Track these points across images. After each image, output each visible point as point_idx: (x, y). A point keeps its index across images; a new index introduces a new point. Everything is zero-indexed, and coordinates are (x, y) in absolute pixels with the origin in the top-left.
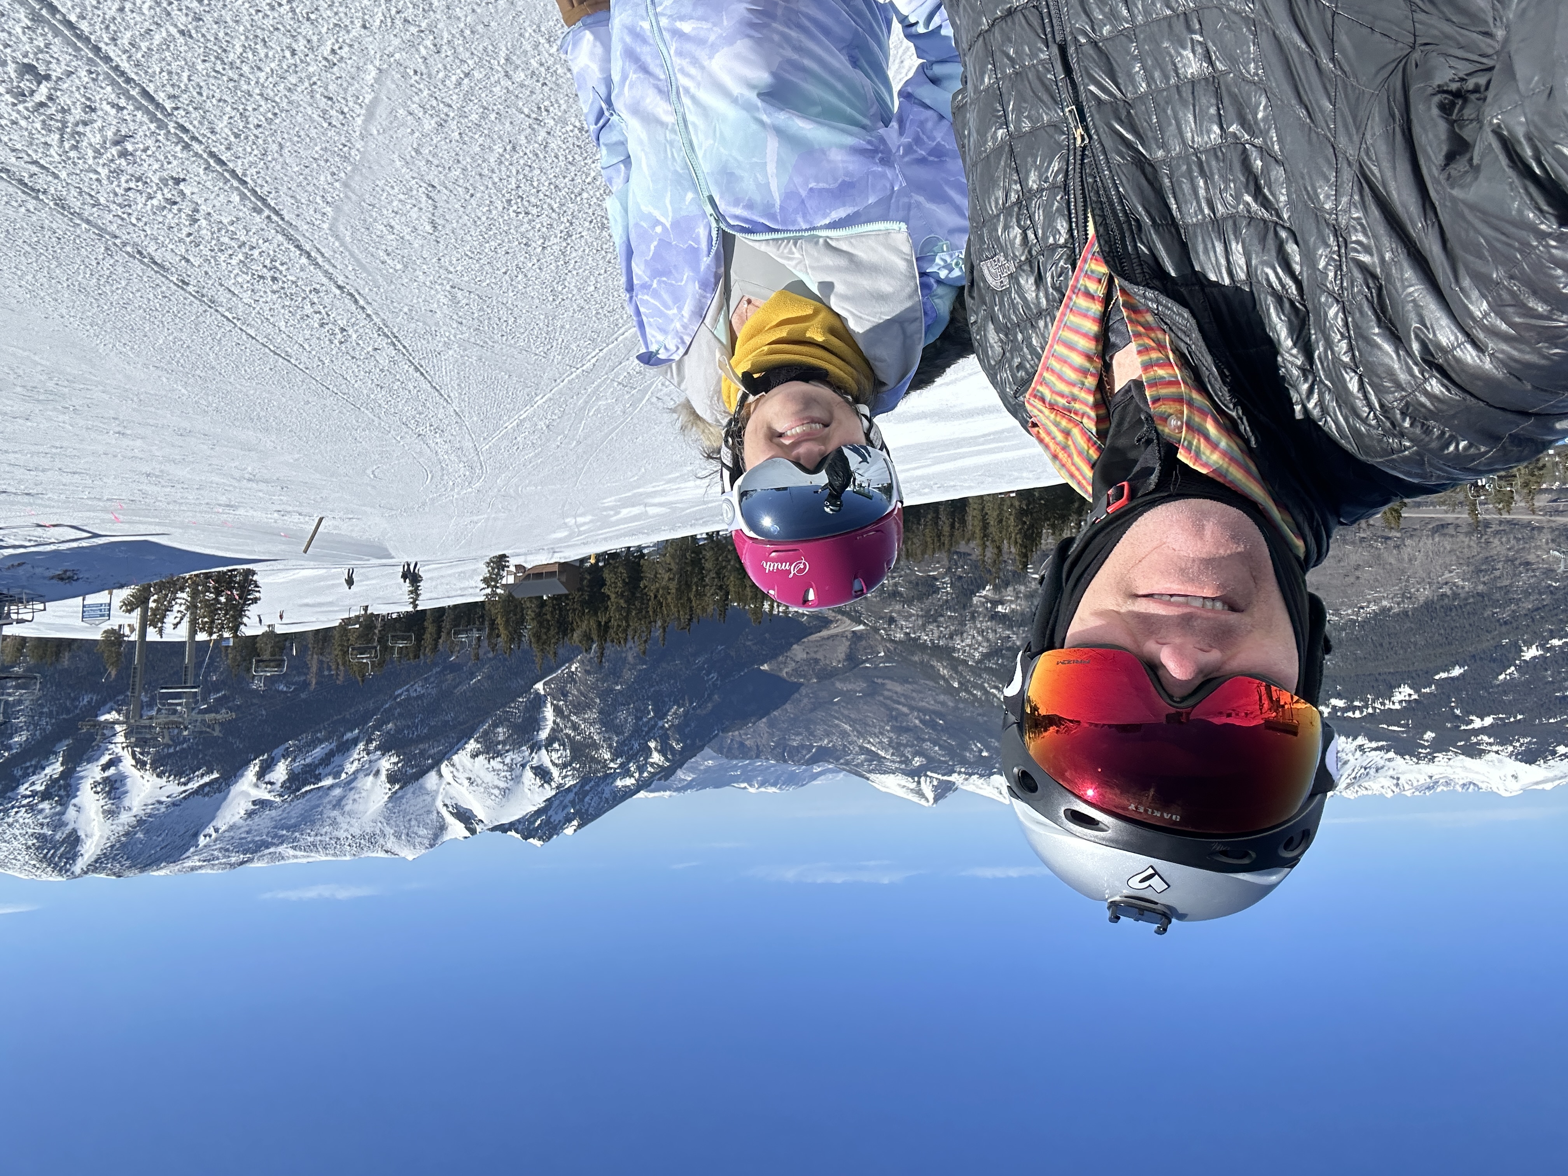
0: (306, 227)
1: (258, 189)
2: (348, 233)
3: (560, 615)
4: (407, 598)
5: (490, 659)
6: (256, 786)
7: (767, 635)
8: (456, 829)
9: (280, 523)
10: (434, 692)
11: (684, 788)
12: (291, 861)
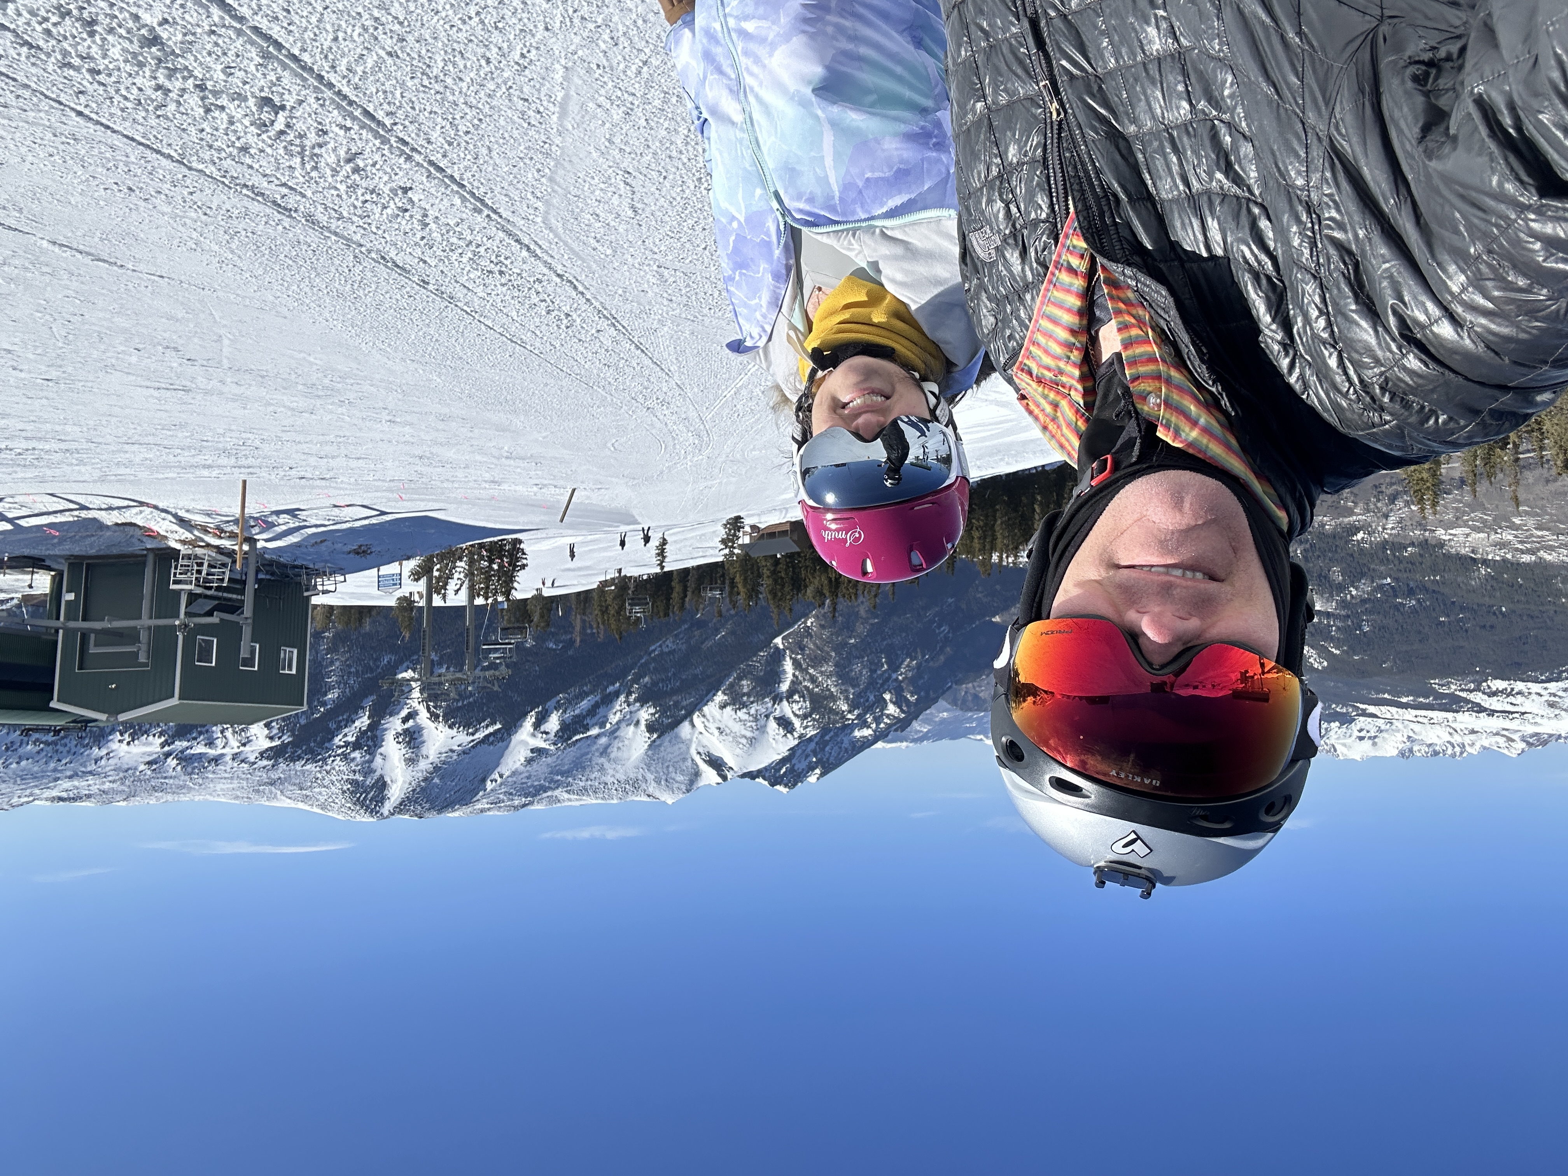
0: (522, 222)
1: (475, 191)
2: (560, 225)
3: (794, 572)
4: (655, 561)
5: (732, 616)
6: (533, 735)
7: (998, 587)
8: (710, 776)
9: (539, 497)
10: (684, 647)
11: (921, 740)
12: (566, 804)
